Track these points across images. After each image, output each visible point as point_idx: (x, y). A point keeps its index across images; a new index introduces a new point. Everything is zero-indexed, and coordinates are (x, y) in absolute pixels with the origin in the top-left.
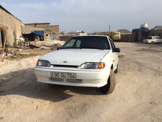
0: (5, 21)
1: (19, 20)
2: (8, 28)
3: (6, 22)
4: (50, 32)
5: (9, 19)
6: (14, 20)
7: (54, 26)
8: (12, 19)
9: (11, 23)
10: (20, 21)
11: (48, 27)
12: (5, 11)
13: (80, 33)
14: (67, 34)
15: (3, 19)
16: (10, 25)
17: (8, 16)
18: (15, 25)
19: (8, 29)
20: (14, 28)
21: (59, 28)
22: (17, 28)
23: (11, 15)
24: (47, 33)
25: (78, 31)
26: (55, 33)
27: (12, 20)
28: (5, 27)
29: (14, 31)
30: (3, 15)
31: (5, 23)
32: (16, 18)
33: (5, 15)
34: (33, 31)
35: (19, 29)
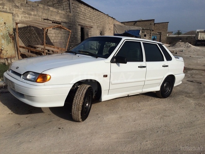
0: (88, 20)
1: (112, 18)
2: (92, 27)
3: (90, 20)
4: (150, 32)
5: (96, 16)
6: (104, 18)
7: (161, 24)
8: (100, 16)
9: (98, 21)
10: (114, 19)
11: (151, 24)
12: (90, 8)
13: (199, 33)
14: (185, 34)
15: (86, 17)
16: (96, 24)
17: (94, 14)
18: (105, 23)
19: (92, 29)
20: (102, 27)
21: (167, 26)
22: (107, 27)
23: (99, 12)
24: (146, 33)
25: (198, 30)
26: (161, 33)
27: (99, 18)
28: (88, 26)
29: (102, 31)
30: (86, 13)
31: (88, 22)
32: (107, 15)
33: (90, 12)
34: (127, 31)
35: (111, 28)
